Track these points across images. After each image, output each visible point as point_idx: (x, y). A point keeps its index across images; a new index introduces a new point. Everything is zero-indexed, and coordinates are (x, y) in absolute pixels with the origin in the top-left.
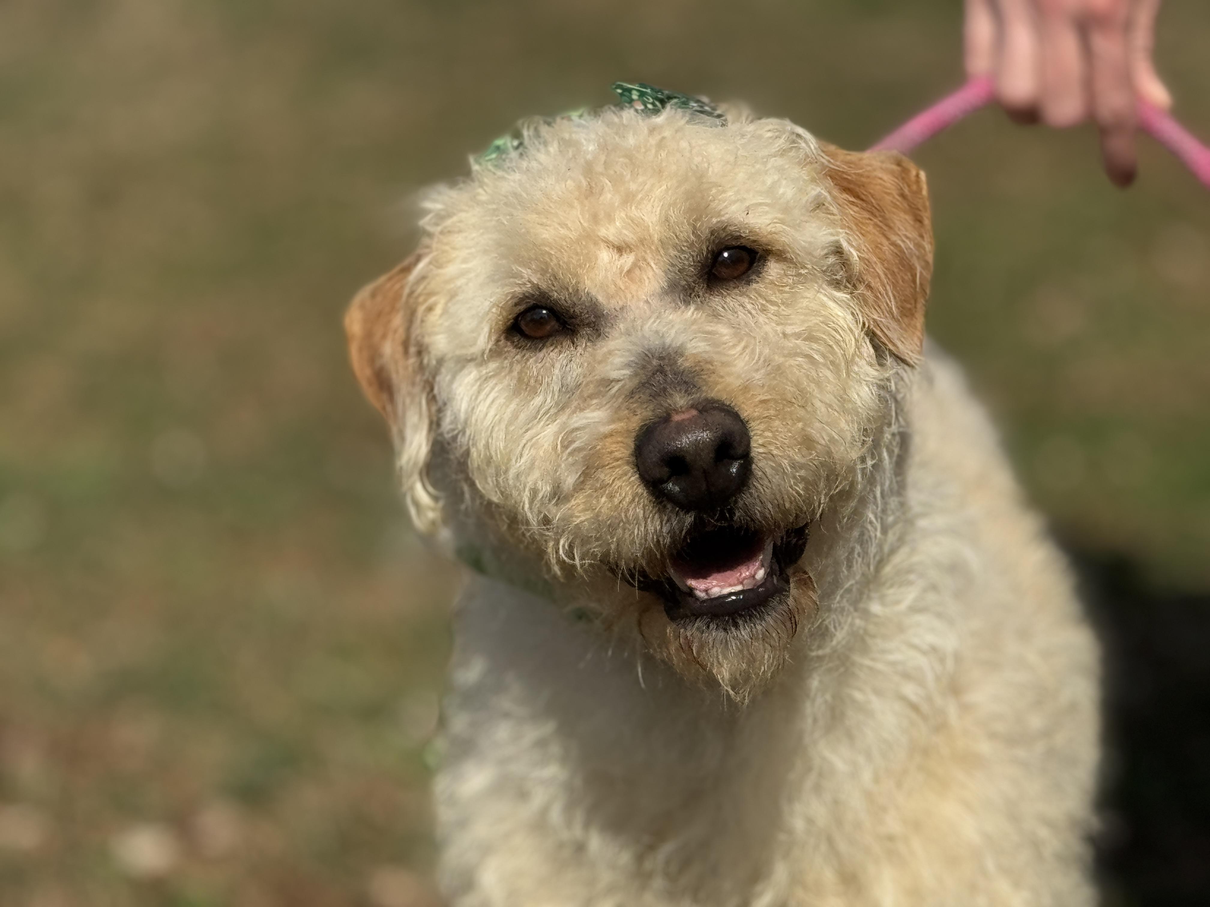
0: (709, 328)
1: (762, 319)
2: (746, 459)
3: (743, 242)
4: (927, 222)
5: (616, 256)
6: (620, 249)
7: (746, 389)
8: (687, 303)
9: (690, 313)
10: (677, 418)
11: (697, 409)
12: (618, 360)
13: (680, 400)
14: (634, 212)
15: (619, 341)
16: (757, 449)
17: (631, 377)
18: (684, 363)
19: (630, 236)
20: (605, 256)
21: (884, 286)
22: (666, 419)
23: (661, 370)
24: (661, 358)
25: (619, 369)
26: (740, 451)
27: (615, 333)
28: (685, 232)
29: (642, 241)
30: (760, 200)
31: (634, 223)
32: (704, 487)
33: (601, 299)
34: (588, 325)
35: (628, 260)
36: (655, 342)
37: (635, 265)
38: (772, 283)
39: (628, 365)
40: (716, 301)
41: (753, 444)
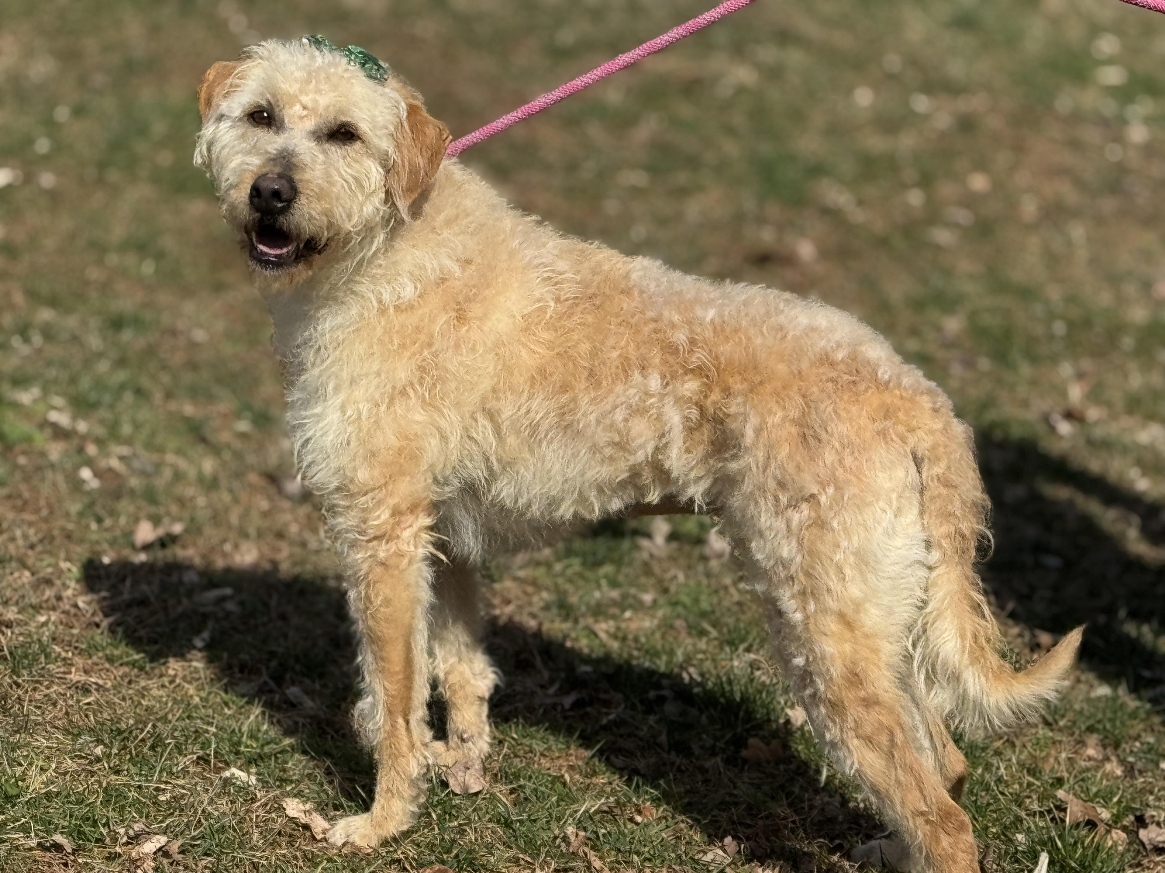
0: (316, 153)
1: (341, 161)
2: (288, 205)
5: (301, 109)
6: (305, 108)
8: (315, 141)
9: (313, 144)
10: (270, 175)
11: (278, 175)
13: (277, 170)
14: (318, 98)
15: (282, 139)
17: (274, 154)
18: (294, 160)
19: (310, 105)
20: (298, 108)
22: (267, 174)
23: (286, 158)
24: (289, 154)
25: (273, 149)
26: (285, 200)
27: (284, 135)
28: (331, 118)
29: (313, 109)
30: (366, 118)
31: (316, 101)
32: (264, 205)
33: (286, 121)
34: (277, 127)
35: (305, 113)
36: (292, 147)
37: (306, 116)
39: (277, 150)
40: (327, 146)
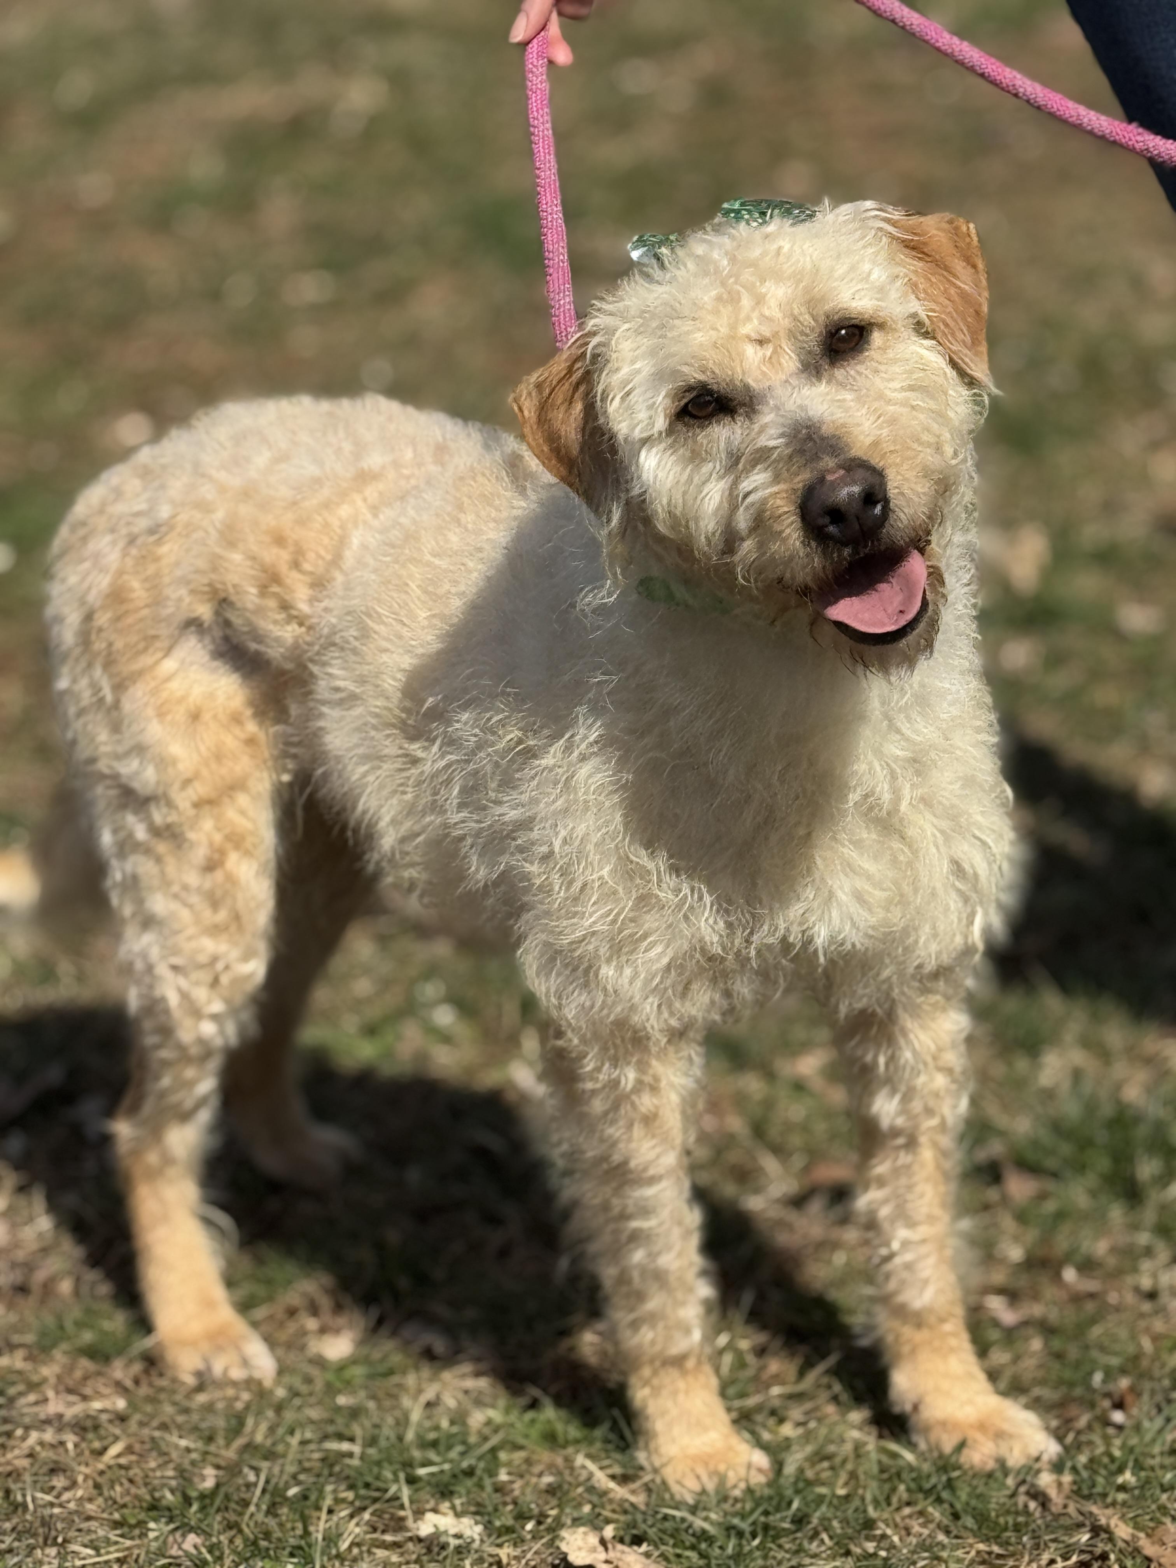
0: (839, 397)
1: (876, 379)
2: (886, 501)
3: (853, 322)
4: (981, 266)
5: (758, 348)
6: (761, 343)
7: (876, 444)
8: (819, 379)
10: (830, 478)
11: (844, 468)
12: (773, 431)
13: (829, 462)
14: (767, 311)
15: (772, 415)
16: (892, 492)
17: (787, 445)
18: (825, 430)
19: (766, 330)
20: (750, 350)
21: (955, 321)
22: (822, 480)
23: (809, 438)
24: (808, 427)
25: (775, 439)
26: (880, 497)
27: (766, 409)
28: (807, 320)
29: (776, 333)
30: (860, 287)
31: (767, 319)
32: (857, 527)
34: (744, 405)
36: (800, 415)
37: (775, 352)
38: (879, 348)
39: (782, 435)
41: (889, 487)
